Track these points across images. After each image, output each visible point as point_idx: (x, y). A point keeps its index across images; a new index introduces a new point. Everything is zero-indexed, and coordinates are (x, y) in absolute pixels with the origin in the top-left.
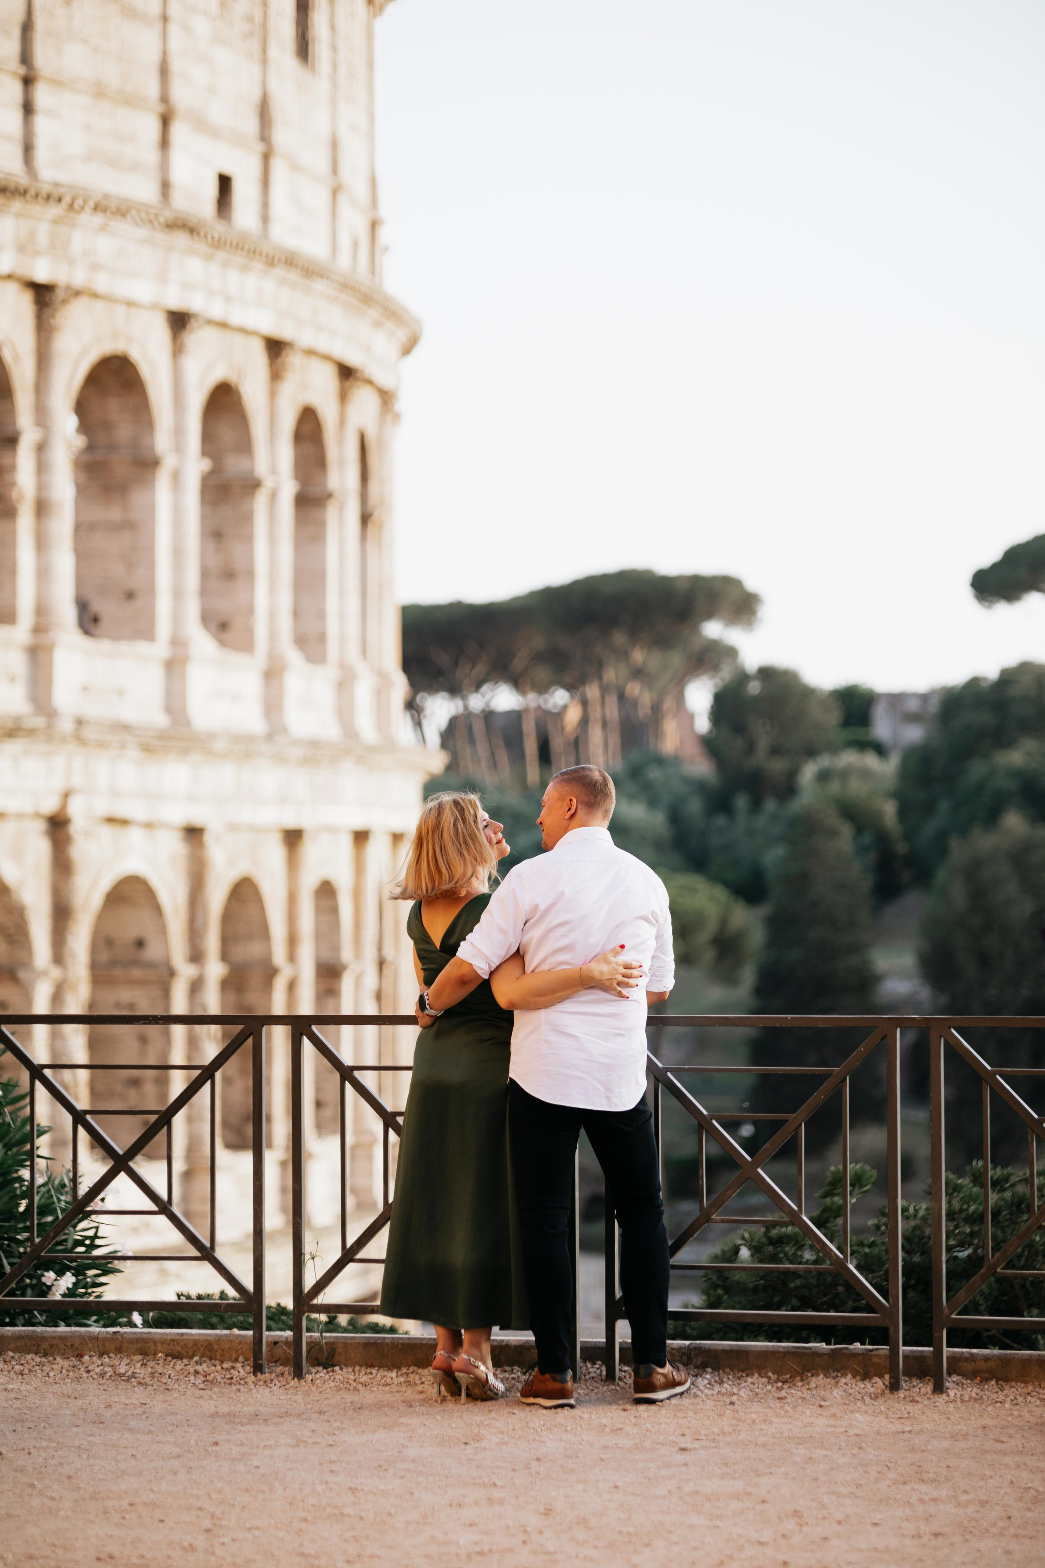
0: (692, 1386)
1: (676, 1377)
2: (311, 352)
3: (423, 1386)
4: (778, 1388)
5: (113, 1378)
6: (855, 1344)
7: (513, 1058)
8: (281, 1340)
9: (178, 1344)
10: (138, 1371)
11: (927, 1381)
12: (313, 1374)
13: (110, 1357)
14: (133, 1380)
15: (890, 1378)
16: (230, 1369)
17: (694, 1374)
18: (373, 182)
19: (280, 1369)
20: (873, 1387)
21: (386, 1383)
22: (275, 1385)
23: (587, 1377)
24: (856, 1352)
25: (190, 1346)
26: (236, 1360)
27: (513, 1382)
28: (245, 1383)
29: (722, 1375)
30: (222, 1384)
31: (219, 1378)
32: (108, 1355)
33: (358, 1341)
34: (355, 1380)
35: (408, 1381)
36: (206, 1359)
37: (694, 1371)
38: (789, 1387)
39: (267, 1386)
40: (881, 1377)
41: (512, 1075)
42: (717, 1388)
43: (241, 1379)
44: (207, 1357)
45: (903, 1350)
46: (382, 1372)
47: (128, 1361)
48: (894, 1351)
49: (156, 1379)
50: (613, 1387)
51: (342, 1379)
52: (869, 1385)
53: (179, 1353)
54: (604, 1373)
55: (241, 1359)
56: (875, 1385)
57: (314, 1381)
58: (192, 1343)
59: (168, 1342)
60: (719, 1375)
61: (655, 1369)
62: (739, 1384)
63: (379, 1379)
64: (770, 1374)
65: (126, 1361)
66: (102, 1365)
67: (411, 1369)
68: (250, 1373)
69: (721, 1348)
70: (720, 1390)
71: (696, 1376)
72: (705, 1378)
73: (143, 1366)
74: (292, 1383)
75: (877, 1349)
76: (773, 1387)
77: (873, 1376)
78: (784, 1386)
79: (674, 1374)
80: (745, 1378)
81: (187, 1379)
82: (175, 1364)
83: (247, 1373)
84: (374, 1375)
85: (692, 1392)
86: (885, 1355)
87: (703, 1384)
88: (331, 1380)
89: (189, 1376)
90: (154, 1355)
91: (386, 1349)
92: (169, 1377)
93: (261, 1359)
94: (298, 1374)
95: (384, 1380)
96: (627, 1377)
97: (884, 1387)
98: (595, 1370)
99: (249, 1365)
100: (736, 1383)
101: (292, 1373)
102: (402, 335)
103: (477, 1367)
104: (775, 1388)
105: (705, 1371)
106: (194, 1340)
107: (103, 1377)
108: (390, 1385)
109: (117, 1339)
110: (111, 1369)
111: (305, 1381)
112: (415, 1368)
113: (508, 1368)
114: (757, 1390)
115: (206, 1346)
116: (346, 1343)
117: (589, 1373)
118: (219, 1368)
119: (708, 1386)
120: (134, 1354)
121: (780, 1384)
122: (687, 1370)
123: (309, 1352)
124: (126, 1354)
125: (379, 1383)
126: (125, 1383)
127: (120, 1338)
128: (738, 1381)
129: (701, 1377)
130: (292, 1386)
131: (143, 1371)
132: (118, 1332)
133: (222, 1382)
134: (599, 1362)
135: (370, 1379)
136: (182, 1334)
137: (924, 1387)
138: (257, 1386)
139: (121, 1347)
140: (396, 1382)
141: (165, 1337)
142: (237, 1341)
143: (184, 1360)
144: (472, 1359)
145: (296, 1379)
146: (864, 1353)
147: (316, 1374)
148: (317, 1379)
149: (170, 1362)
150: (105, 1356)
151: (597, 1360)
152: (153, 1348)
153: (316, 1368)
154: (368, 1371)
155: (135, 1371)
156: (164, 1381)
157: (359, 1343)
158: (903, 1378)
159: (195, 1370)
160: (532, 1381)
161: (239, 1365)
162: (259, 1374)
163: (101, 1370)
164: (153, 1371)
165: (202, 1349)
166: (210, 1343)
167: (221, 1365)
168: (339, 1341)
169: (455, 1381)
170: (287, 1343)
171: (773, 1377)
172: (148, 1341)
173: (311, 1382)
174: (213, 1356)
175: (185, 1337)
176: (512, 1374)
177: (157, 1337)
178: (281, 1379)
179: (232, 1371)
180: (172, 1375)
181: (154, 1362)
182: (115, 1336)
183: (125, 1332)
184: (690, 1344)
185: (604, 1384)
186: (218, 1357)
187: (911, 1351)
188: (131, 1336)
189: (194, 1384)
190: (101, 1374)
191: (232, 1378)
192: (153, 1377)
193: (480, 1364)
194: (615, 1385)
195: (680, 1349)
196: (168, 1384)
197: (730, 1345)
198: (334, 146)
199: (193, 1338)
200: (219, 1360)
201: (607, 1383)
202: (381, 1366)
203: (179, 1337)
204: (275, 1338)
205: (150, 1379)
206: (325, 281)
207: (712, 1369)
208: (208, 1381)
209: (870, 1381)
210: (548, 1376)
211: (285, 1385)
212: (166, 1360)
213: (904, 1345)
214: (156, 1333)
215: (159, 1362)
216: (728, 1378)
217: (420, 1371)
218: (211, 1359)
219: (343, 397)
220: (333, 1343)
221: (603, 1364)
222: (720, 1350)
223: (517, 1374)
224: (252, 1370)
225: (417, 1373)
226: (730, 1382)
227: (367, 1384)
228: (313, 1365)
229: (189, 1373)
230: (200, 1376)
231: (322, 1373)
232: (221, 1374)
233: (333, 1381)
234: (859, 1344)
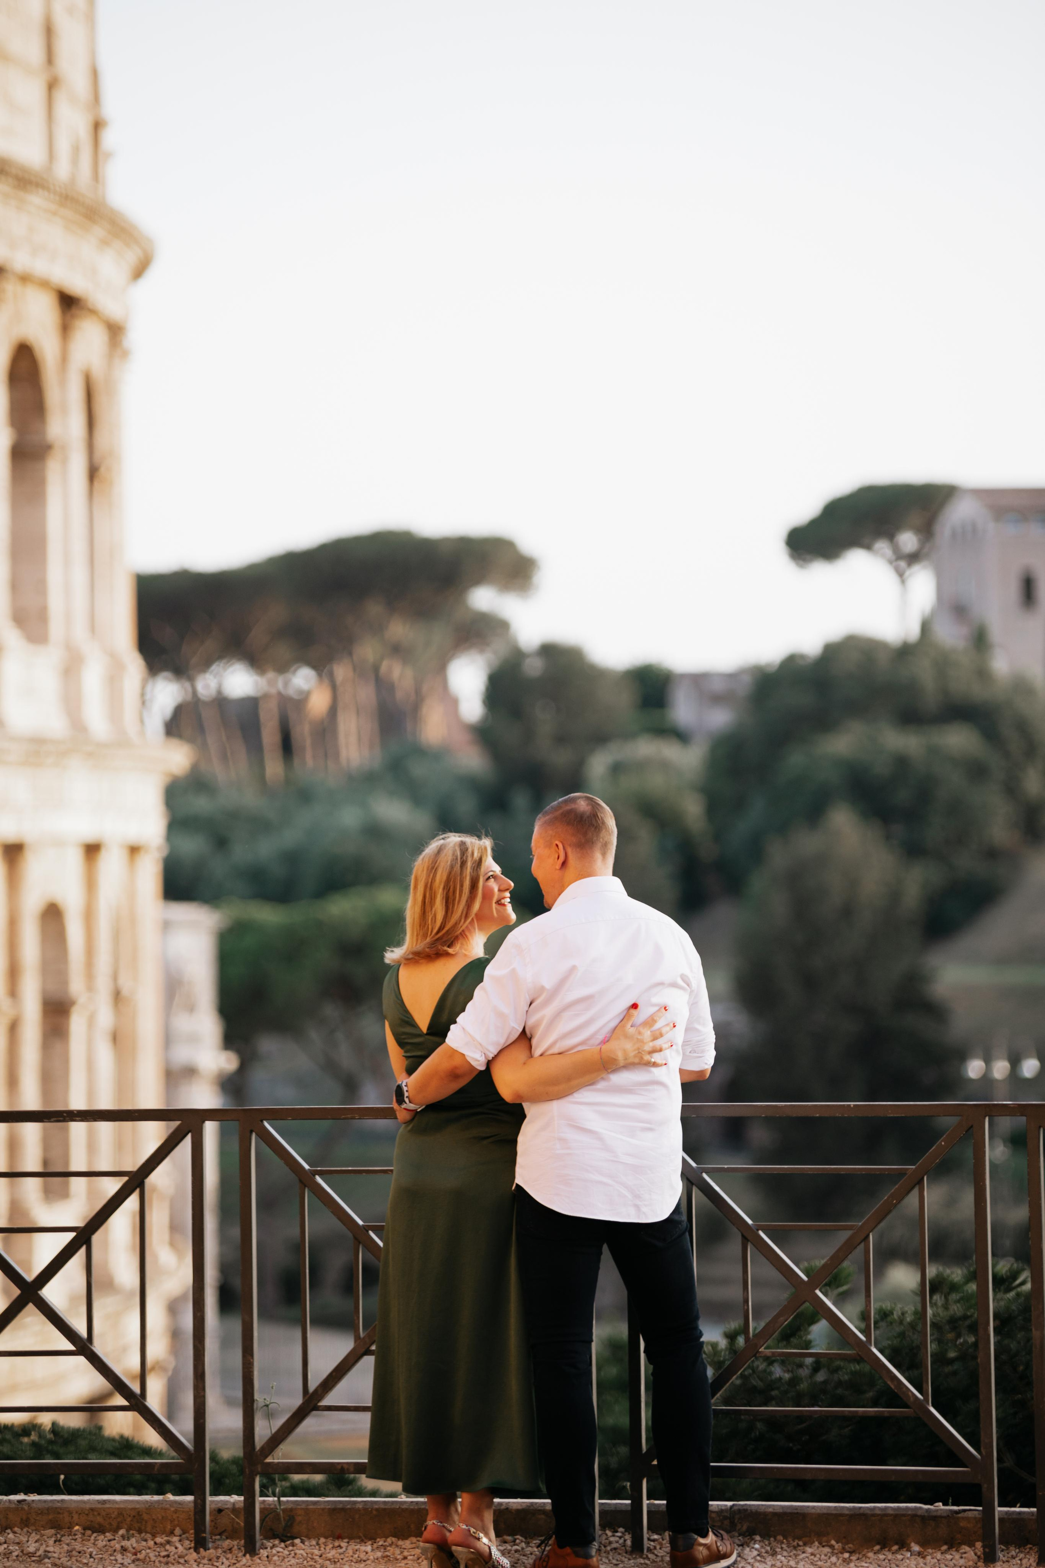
0: (739, 1559)
1: (721, 1548)
2: (25, 279)
3: (405, 1561)
4: (844, 1560)
5: (21, 1559)
6: (937, 1504)
7: (520, 1160)
8: (226, 1507)
9: (99, 1514)
10: (51, 1549)
11: (1028, 1550)
12: (269, 1548)
13: (14, 1533)
14: (46, 1560)
15: (984, 1547)
16: (165, 1545)
17: (740, 1543)
18: (95, 75)
19: (227, 1543)
20: (962, 1558)
21: (359, 1559)
22: (223, 1563)
23: (609, 1548)
24: (939, 1514)
25: (113, 1516)
26: (172, 1533)
27: (517, 1555)
28: (185, 1561)
29: (774, 1544)
30: (157, 1564)
31: (152, 1555)
32: (11, 1530)
33: (322, 1507)
34: (321, 1556)
35: (387, 1556)
36: (134, 1532)
37: (739, 1540)
38: (858, 1559)
39: (213, 1565)
40: (971, 1545)
41: (519, 1180)
42: (770, 1561)
43: (179, 1557)
44: (135, 1530)
45: (999, 1512)
46: (353, 1546)
47: (38, 1537)
48: (989, 1512)
49: (74, 1559)
50: (642, 1561)
51: (305, 1555)
52: (957, 1556)
53: (100, 1524)
54: (629, 1543)
55: (178, 1531)
56: (964, 1555)
57: (270, 1558)
58: (116, 1513)
59: (87, 1512)
60: (770, 1544)
61: (696, 1540)
62: (796, 1555)
63: (351, 1554)
64: (833, 1542)
65: (34, 1536)
66: (5, 1543)
67: (389, 1540)
68: (190, 1548)
69: (771, 1510)
70: (774, 1563)
71: (742, 1545)
72: (753, 1548)
73: (57, 1543)
74: (244, 1561)
75: (965, 1511)
76: (838, 1559)
77: (960, 1544)
78: (851, 1558)
79: (719, 1544)
80: (802, 1548)
81: (112, 1558)
82: (96, 1540)
83: (186, 1549)
84: (344, 1549)
85: (740, 1566)
86: (975, 1518)
87: (752, 1556)
88: (291, 1556)
89: (115, 1554)
90: (69, 1528)
91: (357, 1516)
92: (91, 1556)
93: (204, 1532)
94: (251, 1549)
95: (356, 1556)
96: (658, 1547)
97: (976, 1557)
98: (617, 1539)
99: (187, 1539)
100: (791, 1554)
101: (243, 1549)
102: (132, 257)
103: (479, 1539)
104: (840, 1561)
105: (753, 1539)
106: (118, 1509)
107: (8, 1558)
108: (364, 1561)
109: (22, 1509)
110: (17, 1548)
111: (260, 1558)
112: (394, 1539)
113: (509, 1538)
114: (819, 1563)
115: (134, 1516)
116: (307, 1509)
117: (610, 1543)
118: (151, 1543)
119: (758, 1558)
120: (45, 1528)
121: (846, 1555)
122: (731, 1537)
123: (262, 1521)
124: (34, 1528)
125: (351, 1558)
126: (37, 1565)
127: (26, 1507)
128: (795, 1552)
129: (748, 1546)
130: (244, 1565)
131: (57, 1549)
132: (24, 1500)
133: (157, 1561)
134: (621, 1529)
135: (340, 1554)
136: (104, 1502)
137: (1025, 1558)
138: (201, 1565)
139: (28, 1519)
140: (372, 1557)
141: (83, 1506)
142: (172, 1509)
143: (107, 1534)
144: (472, 1530)
145: (248, 1556)
146: (948, 1516)
147: (271, 1548)
148: (274, 1555)
149: (90, 1536)
150: (9, 1531)
151: (619, 1527)
152: (67, 1519)
153: (271, 1541)
154: (336, 1544)
155: (48, 1549)
156: (85, 1561)
157: (323, 1509)
158: (999, 1546)
159: (122, 1547)
160: (547, 1556)
161: (175, 1539)
162: (202, 1550)
163: (5, 1549)
164: (69, 1548)
165: (129, 1519)
166: (139, 1512)
167: (153, 1540)
168: (299, 1507)
169: (451, 1555)
170: (234, 1510)
171: (837, 1546)
172: (61, 1511)
173: (266, 1559)
174: (143, 1528)
175: (107, 1506)
176: (514, 1545)
177: (74, 1505)
178: (229, 1556)
179: (168, 1547)
180: (94, 1553)
181: (70, 1537)
182: (20, 1506)
183: (33, 1501)
184: (733, 1505)
185: (630, 1557)
186: (149, 1529)
187: (1007, 1513)
188: (40, 1506)
189: (122, 1564)
190: (5, 1554)
191: (168, 1556)
192: (71, 1557)
193: (481, 1535)
194: (644, 1559)
195: (721, 1512)
196: (90, 1564)
197: (782, 1507)
198: (49, 32)
199: (117, 1506)
200: (150, 1533)
201: (634, 1556)
202: (351, 1538)
203: (100, 1506)
204: (220, 1505)
205: (67, 1559)
206: (40, 191)
207: (761, 1537)
208: (138, 1560)
209: (957, 1551)
210: (568, 1550)
211: (235, 1564)
212: (84, 1534)
213: (999, 1506)
214: (71, 1500)
215: (77, 1537)
216: (782, 1548)
217: (400, 1543)
218: (140, 1531)
219: (65, 329)
220: (291, 1510)
221: (626, 1531)
222: (770, 1512)
223: (520, 1545)
224: (193, 1545)
225: (397, 1546)
226: (785, 1553)
227: (336, 1560)
228: (268, 1538)
229: (115, 1551)
230: (129, 1554)
231: (280, 1548)
232: (154, 1551)
233: (294, 1557)
234: (941, 1504)
